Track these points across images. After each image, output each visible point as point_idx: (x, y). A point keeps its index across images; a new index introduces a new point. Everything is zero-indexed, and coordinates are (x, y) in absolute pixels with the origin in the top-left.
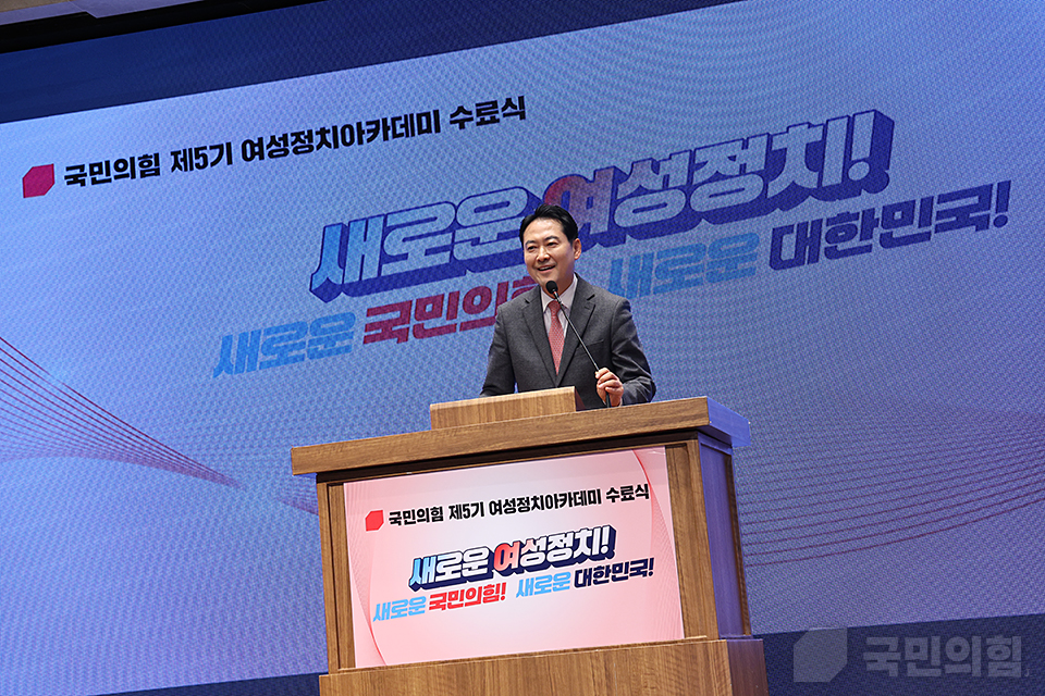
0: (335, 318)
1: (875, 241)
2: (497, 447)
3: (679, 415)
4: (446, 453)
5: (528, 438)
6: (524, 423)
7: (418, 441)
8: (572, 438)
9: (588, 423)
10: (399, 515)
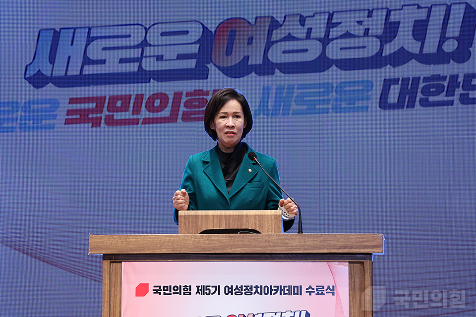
0: (45, 102)
1: (456, 98)
2: (236, 251)
3: (363, 244)
4: (200, 251)
5: (258, 247)
6: (257, 237)
7: (181, 241)
8: (289, 251)
9: (300, 242)
10: (160, 288)
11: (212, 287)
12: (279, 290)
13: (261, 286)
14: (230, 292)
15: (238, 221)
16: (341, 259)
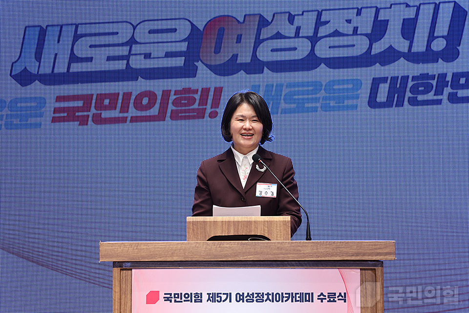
1: (445, 97)
2: (248, 258)
3: (376, 251)
4: (212, 258)
5: (271, 254)
6: (269, 245)
7: (193, 248)
8: (302, 258)
9: (313, 249)
10: (171, 296)
11: (224, 294)
12: (291, 297)
13: (273, 293)
14: (241, 299)
15: (247, 227)
16: (352, 266)
